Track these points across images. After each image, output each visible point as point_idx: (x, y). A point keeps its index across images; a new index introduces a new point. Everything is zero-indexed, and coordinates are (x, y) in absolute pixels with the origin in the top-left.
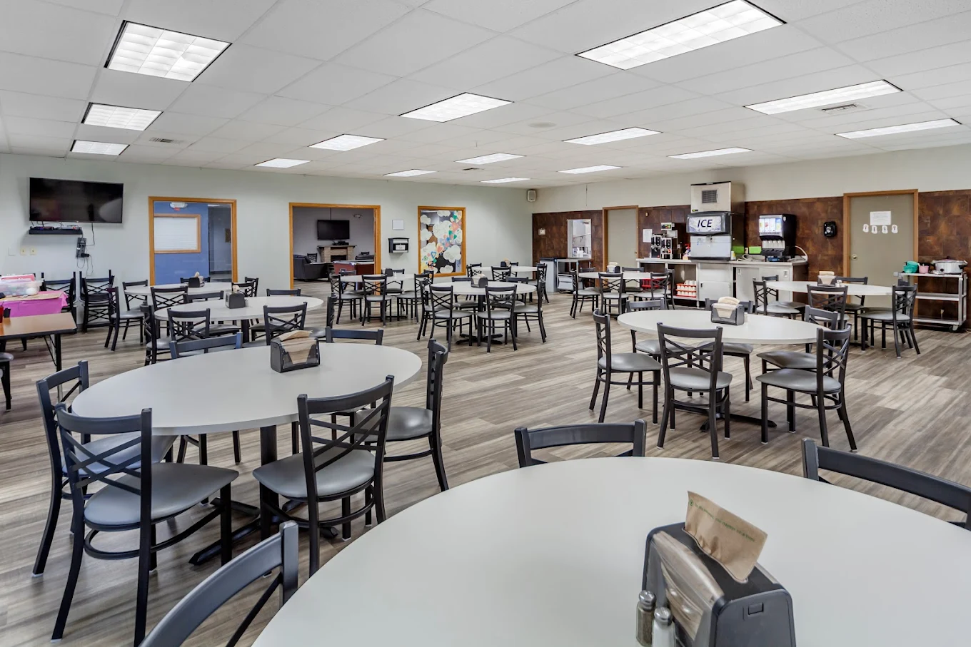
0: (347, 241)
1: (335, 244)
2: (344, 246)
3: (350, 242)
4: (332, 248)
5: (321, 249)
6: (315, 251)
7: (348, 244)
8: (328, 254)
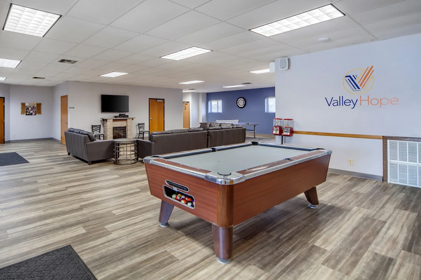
0: (126, 114)
1: (116, 117)
2: (124, 118)
3: (130, 114)
4: (114, 120)
5: (104, 120)
6: (99, 123)
7: (127, 116)
8: (110, 125)
